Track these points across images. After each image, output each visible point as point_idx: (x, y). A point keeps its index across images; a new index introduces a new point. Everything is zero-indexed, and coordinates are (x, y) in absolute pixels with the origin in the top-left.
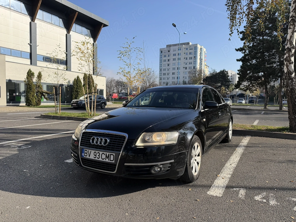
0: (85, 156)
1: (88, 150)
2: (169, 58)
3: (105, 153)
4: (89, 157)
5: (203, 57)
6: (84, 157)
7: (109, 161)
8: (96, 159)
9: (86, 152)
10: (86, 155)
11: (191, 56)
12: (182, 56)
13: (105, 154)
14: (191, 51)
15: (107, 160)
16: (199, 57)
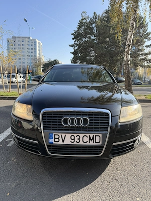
0: (55, 141)
1: (60, 134)
2: (15, 47)
3: (88, 135)
4: (63, 142)
5: (41, 49)
6: (54, 143)
7: (95, 144)
8: (75, 143)
9: (57, 137)
10: (57, 140)
11: (32, 47)
12: (26, 47)
13: (88, 137)
14: (32, 43)
15: (91, 143)
16: (38, 49)
